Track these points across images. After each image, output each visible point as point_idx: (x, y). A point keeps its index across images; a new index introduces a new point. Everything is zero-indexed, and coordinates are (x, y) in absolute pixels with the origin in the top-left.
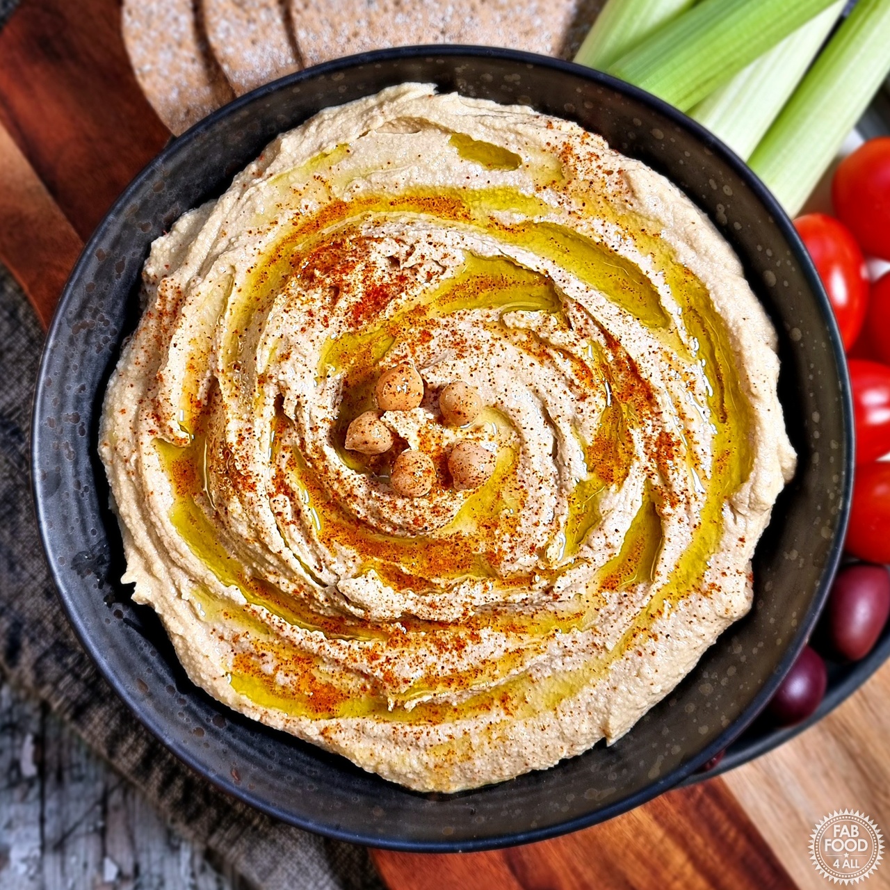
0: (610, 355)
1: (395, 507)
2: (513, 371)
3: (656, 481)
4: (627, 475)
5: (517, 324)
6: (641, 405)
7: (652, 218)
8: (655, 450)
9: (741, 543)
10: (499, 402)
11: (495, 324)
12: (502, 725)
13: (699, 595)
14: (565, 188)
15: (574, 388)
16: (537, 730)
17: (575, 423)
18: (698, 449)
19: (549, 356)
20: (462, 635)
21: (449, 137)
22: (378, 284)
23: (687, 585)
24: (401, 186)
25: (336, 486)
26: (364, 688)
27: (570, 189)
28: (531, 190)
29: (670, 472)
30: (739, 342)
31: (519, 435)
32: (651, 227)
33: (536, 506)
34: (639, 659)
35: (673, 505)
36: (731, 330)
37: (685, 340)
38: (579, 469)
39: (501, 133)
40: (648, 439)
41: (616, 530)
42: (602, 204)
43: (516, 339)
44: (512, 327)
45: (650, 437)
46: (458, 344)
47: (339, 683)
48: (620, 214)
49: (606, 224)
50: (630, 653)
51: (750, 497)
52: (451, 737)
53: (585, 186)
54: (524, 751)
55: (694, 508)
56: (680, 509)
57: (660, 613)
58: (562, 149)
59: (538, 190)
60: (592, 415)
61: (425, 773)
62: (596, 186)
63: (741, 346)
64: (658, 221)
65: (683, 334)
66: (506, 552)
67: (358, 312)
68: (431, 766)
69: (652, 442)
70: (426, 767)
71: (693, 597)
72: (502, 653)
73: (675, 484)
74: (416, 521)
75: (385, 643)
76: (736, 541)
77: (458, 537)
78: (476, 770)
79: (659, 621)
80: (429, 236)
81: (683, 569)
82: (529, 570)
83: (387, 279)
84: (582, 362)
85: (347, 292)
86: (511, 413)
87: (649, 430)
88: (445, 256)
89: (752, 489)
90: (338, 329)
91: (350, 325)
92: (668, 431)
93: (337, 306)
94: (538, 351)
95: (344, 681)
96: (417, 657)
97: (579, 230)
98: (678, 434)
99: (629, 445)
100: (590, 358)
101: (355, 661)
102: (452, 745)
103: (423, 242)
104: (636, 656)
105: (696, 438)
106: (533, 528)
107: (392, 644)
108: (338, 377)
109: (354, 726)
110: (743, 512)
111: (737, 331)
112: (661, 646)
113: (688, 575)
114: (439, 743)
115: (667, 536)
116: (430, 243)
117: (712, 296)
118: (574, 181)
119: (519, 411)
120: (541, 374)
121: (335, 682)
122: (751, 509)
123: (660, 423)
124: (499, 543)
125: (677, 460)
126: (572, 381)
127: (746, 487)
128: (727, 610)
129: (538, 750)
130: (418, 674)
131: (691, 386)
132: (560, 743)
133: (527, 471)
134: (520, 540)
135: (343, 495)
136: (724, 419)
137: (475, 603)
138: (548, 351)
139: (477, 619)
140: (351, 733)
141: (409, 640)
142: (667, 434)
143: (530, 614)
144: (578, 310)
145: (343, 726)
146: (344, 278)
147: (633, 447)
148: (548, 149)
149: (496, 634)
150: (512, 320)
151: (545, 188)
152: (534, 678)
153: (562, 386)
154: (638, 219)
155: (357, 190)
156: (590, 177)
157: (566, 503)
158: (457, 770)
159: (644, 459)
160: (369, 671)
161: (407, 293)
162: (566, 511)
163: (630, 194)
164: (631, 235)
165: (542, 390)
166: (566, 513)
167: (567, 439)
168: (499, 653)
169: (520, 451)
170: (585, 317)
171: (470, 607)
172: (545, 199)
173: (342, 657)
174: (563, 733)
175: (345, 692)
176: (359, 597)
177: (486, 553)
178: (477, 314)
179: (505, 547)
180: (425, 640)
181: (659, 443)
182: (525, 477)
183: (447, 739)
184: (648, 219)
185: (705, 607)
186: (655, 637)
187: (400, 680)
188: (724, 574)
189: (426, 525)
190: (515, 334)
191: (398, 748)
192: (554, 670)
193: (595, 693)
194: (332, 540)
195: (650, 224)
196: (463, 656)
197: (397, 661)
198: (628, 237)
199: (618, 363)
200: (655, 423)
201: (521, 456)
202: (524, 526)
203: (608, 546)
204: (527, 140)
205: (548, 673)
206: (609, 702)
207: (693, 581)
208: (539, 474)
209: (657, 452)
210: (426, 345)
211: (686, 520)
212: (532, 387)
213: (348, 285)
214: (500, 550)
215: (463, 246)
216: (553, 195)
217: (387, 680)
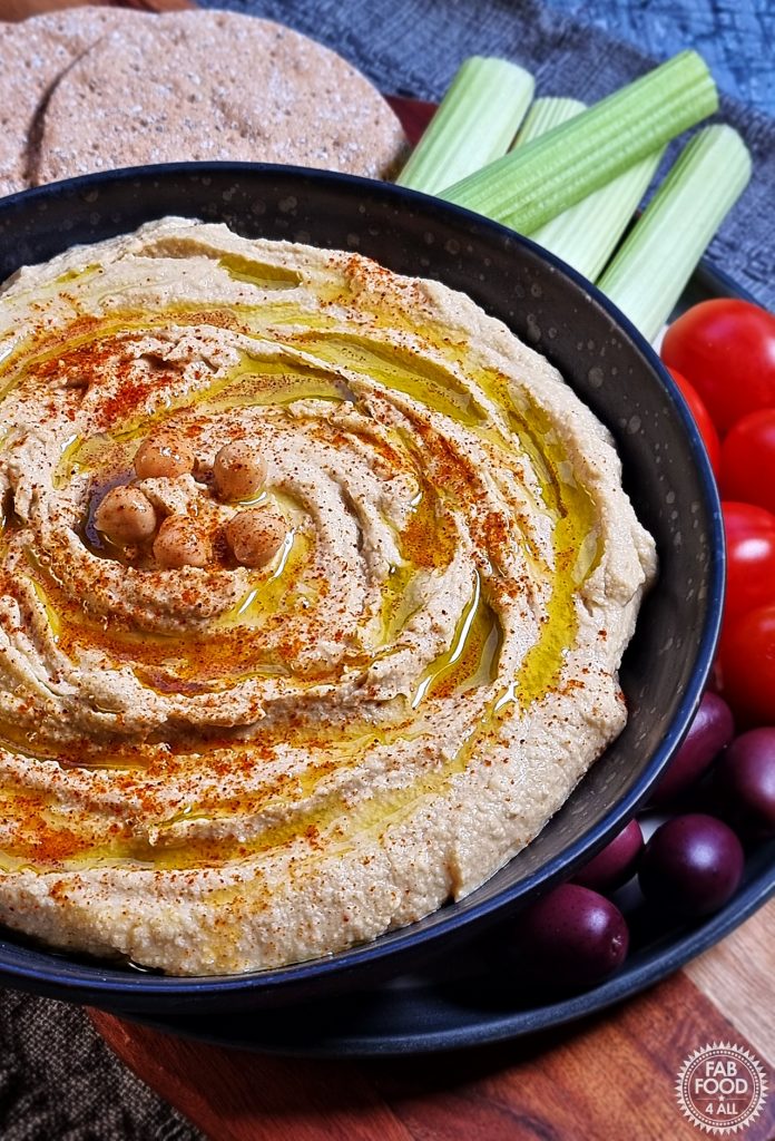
0: (419, 439)
1: (159, 581)
2: (304, 454)
3: (488, 571)
4: (452, 559)
5: (306, 411)
6: (461, 488)
7: (455, 327)
8: (483, 534)
9: (601, 637)
10: (288, 478)
11: (280, 417)
12: (310, 861)
13: (558, 696)
14: (354, 302)
15: (379, 469)
16: (357, 864)
17: (383, 507)
18: (535, 535)
19: (346, 440)
20: (250, 752)
21: (218, 261)
22: (136, 384)
23: (541, 686)
24: (163, 302)
25: (81, 574)
26: (115, 828)
27: (360, 302)
28: (315, 306)
29: (504, 555)
30: (569, 430)
31: (315, 520)
32: (457, 338)
33: (340, 595)
34: (488, 769)
35: (512, 594)
36: (558, 421)
37: (507, 436)
38: (390, 553)
39: (278, 253)
40: (472, 524)
41: (444, 612)
42: (397, 316)
43: (305, 429)
44: (300, 415)
45: (476, 520)
46: (235, 432)
47: (79, 828)
48: (418, 324)
49: (404, 333)
50: (475, 764)
51: (605, 581)
52: (237, 878)
53: (376, 299)
54: (342, 894)
55: (538, 598)
56: (521, 599)
57: (510, 715)
58: (348, 263)
59: (323, 306)
60: (403, 493)
61: (201, 936)
62: (390, 299)
63: (573, 433)
64: (461, 329)
65: (504, 431)
66: (304, 643)
67: (111, 411)
68: (211, 922)
69: (479, 526)
70: (204, 926)
71: (551, 698)
72: (306, 768)
73: (511, 569)
74: (186, 595)
75: (145, 772)
76: (596, 635)
77: (241, 632)
78: (275, 927)
79: (508, 724)
80: (198, 331)
81: (533, 669)
82: (335, 661)
83: (146, 380)
84: (386, 445)
85: (99, 384)
86: (303, 490)
87: (474, 513)
88: (217, 352)
89: (606, 570)
90: (86, 429)
91: (101, 425)
92: (497, 510)
93: (86, 397)
94: (332, 438)
95: (86, 823)
96: (189, 782)
97: (372, 337)
98: (508, 515)
99: (451, 529)
100: (395, 442)
101: (103, 791)
102: (240, 892)
103: (190, 335)
104: (483, 767)
105: (531, 523)
106: (339, 615)
107: (155, 771)
108: (85, 476)
109: (100, 878)
110: (600, 600)
111: (566, 419)
112: (515, 752)
113: (541, 676)
114: (221, 886)
115: (508, 628)
116: (199, 338)
117: (532, 392)
118: (363, 293)
119: (312, 487)
120: (339, 458)
121: (72, 827)
122: (609, 596)
123: (486, 506)
124: (296, 634)
125: (510, 541)
126: (376, 462)
127: (600, 571)
128: (595, 710)
129: (360, 893)
130: (192, 798)
131: (519, 475)
132: (390, 887)
133: (327, 557)
134: (321, 630)
135: (89, 582)
136: (564, 513)
137: (267, 697)
138: (345, 435)
139: (270, 733)
140: (95, 889)
141: (178, 765)
142: (496, 514)
143: (340, 724)
144: (378, 397)
145: (84, 879)
146: (95, 369)
147: (456, 531)
148: (332, 265)
149: (295, 750)
150: (300, 407)
151: (330, 303)
152: (349, 803)
153: (363, 469)
154: (439, 329)
155: (111, 304)
156: (382, 289)
157: (378, 591)
158: (247, 929)
159: (471, 547)
160: (123, 799)
161: (171, 387)
162: (379, 598)
163: (427, 304)
164: (434, 345)
165: (340, 471)
166: (378, 601)
167: (373, 523)
168: (300, 769)
169: (316, 539)
170: (386, 403)
171: (260, 702)
172: (332, 314)
173: (84, 787)
174: (393, 870)
175: (87, 838)
176: (111, 690)
177: (279, 648)
178: (258, 411)
179: (303, 638)
180: (199, 764)
181: (487, 527)
182: (325, 563)
183: (232, 882)
184: (451, 329)
185: (566, 707)
186: (506, 744)
187: (166, 804)
188: (585, 671)
189: (199, 601)
190: (303, 424)
191: (162, 901)
192: (375, 790)
193: (433, 814)
194: (74, 644)
195: (453, 333)
196: (252, 774)
197: (160, 787)
198: (430, 347)
199: (429, 446)
200: (480, 506)
201: (318, 543)
202: (326, 615)
203: (435, 629)
204: (308, 258)
205: (368, 794)
206: (453, 825)
207: (548, 681)
208: (342, 560)
209: (486, 537)
210: (195, 438)
211: (530, 615)
212: (328, 470)
213: (99, 377)
214: (296, 641)
215: (238, 344)
216: (339, 310)
217: (147, 809)
